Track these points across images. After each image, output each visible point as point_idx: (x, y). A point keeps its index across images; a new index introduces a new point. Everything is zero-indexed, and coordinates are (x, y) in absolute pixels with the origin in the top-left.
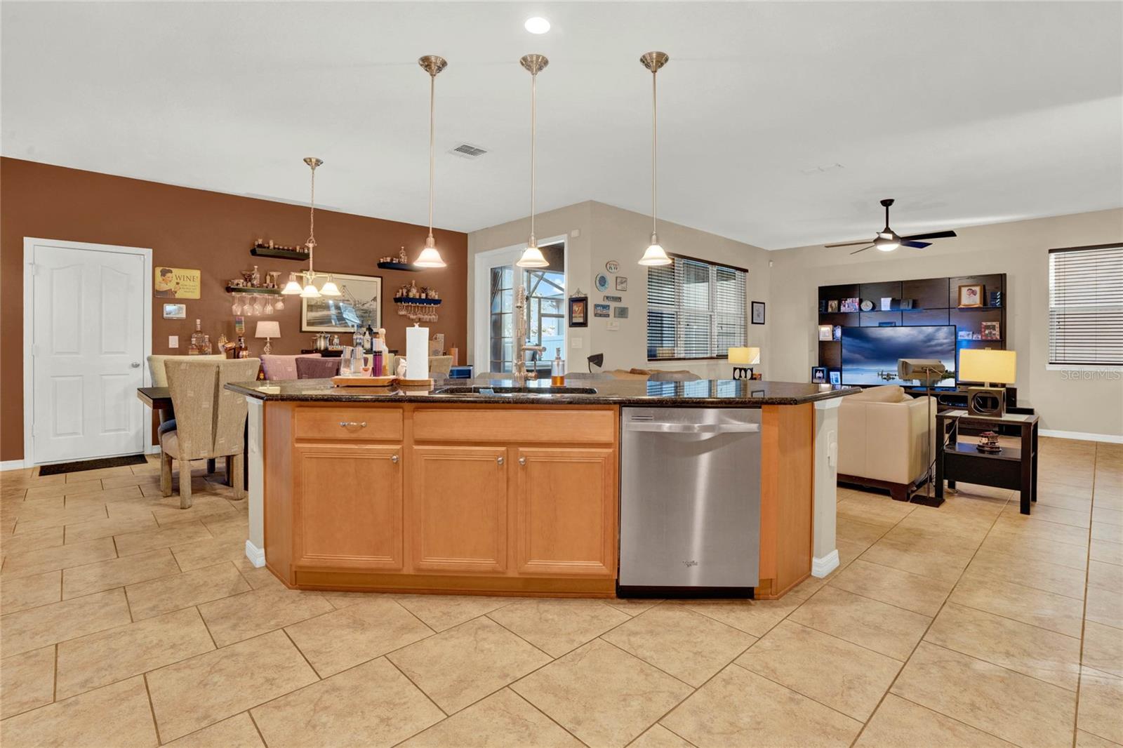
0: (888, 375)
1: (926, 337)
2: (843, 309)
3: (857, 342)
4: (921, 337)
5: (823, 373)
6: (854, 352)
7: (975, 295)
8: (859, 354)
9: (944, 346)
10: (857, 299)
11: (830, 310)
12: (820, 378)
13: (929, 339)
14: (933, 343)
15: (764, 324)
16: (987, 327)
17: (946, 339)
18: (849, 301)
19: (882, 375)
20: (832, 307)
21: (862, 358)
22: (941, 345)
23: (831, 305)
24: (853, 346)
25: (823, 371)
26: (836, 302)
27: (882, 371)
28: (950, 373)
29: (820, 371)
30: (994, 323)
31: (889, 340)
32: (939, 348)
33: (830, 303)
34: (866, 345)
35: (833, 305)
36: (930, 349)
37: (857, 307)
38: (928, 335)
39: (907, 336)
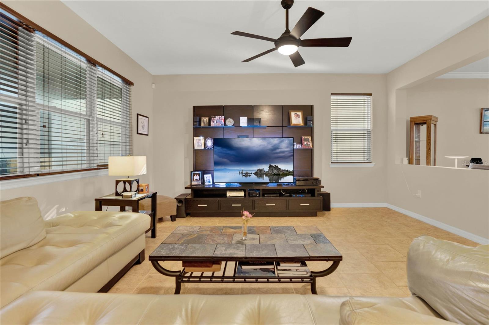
0: (246, 173)
1: (272, 147)
2: (212, 124)
3: (224, 150)
4: (270, 147)
5: (199, 176)
6: (223, 157)
7: (299, 117)
8: (225, 158)
9: (286, 153)
10: (223, 117)
11: (202, 125)
12: (197, 180)
13: (275, 148)
14: (278, 151)
15: (147, 135)
16: (305, 140)
17: (287, 148)
18: (217, 118)
19: (242, 173)
20: (204, 123)
21: (228, 161)
22: (283, 152)
23: (203, 121)
24: (221, 153)
25: (199, 175)
26: (207, 119)
27: (242, 171)
28: (290, 172)
29: (197, 174)
30: (308, 137)
31: (247, 149)
32: (282, 155)
33: (203, 119)
34: (232, 152)
35: (205, 120)
36: (275, 155)
37: (223, 123)
38: (275, 145)
39: (260, 146)
